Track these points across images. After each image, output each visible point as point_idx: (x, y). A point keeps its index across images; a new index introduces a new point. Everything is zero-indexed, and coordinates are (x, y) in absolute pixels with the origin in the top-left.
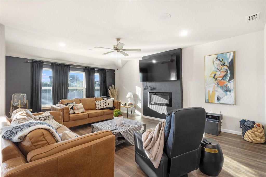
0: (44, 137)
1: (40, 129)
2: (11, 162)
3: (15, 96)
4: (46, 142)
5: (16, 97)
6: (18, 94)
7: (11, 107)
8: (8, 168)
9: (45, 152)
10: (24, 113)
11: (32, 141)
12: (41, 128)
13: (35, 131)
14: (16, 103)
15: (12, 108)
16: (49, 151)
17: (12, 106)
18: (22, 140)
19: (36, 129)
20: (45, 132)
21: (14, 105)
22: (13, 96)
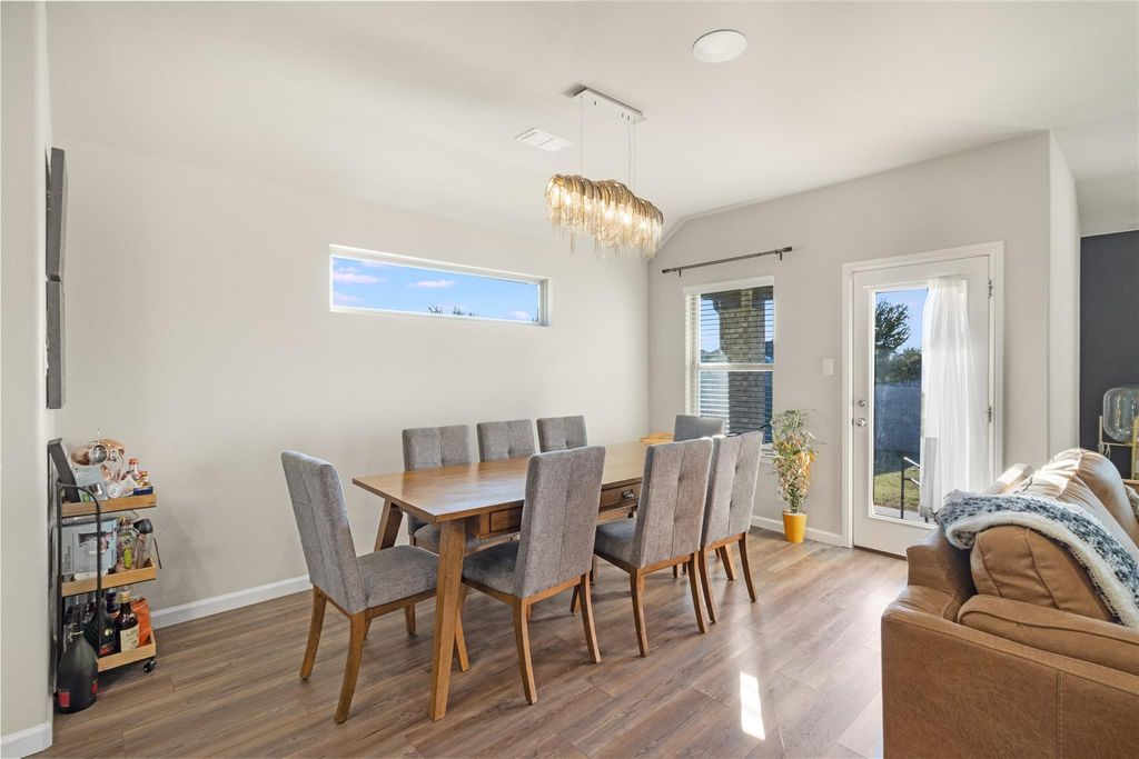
0: (1033, 566)
1: (1026, 528)
2: (920, 593)
3: (1118, 399)
4: (1040, 589)
5: (1121, 402)
6: (1129, 392)
7: (1101, 442)
8: (903, 602)
9: (1018, 624)
10: (1072, 466)
11: (986, 558)
12: (1032, 529)
13: (1004, 528)
14: (1121, 427)
15: (1106, 446)
16: (1034, 626)
17: (1104, 440)
18: (967, 545)
19: (1012, 525)
20: (1041, 547)
21: (1110, 434)
22: (1106, 397)
